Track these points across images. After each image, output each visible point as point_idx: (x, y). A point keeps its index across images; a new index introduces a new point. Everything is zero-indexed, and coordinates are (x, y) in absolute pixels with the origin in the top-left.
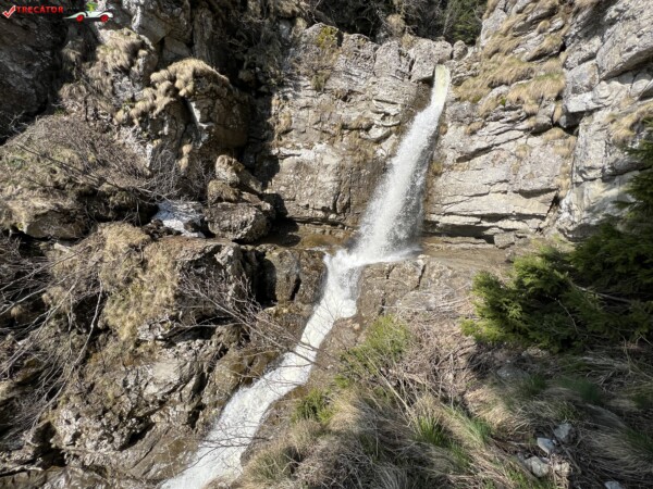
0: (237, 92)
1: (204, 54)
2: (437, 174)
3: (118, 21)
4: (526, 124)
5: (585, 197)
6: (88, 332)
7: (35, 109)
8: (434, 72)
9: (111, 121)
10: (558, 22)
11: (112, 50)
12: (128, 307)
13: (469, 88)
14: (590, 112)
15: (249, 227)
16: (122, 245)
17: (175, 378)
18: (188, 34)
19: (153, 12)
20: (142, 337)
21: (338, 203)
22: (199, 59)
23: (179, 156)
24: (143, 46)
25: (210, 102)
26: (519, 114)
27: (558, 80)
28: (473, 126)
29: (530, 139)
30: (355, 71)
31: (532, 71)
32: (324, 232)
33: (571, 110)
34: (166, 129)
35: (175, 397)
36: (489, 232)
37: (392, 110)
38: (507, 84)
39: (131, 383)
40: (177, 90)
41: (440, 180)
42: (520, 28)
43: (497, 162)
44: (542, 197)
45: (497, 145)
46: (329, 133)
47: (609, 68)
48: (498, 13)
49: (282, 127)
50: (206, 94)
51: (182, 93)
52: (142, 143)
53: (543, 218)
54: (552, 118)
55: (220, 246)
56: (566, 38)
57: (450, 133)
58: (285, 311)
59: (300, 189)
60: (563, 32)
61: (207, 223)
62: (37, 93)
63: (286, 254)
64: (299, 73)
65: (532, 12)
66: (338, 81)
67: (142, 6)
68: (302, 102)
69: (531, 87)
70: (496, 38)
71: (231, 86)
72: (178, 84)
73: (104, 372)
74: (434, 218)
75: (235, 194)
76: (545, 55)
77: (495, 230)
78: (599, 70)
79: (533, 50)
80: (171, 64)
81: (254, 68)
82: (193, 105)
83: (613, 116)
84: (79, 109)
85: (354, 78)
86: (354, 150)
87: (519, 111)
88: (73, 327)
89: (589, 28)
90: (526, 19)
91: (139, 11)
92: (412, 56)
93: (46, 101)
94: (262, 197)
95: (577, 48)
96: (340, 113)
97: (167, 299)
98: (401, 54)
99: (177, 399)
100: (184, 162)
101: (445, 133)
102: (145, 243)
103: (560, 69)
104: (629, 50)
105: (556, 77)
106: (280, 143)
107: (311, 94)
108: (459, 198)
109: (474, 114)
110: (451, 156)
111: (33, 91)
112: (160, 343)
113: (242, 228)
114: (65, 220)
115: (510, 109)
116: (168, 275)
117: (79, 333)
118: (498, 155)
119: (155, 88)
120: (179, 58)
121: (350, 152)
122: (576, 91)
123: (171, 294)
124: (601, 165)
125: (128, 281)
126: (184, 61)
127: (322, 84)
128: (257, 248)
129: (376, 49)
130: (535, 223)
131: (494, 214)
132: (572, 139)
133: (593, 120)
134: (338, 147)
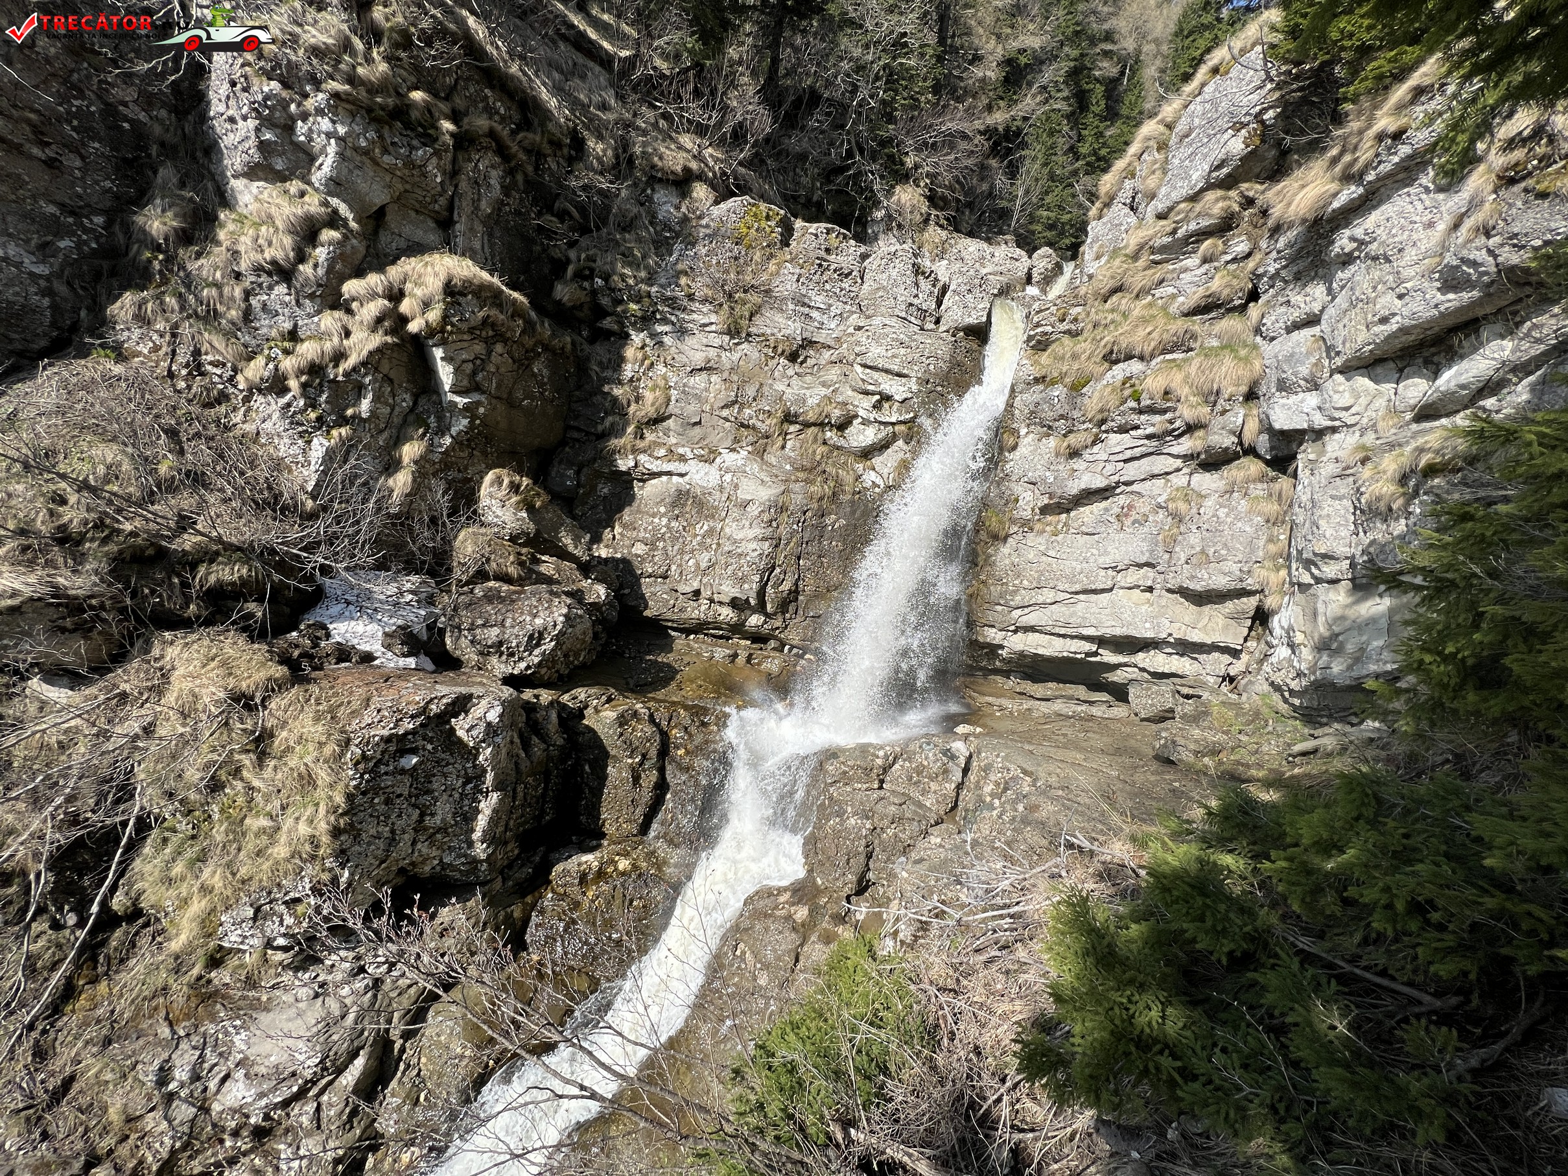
0: (545, 329)
1: (477, 245)
2: (1000, 538)
3: (279, 164)
4: (1186, 445)
5: (1321, 619)
6: (81, 924)
7: (43, 343)
8: (989, 316)
9: (231, 379)
10: (1240, 246)
11: (257, 225)
12: (202, 858)
13: (1063, 358)
14: (1319, 434)
15: (548, 646)
16: (211, 693)
17: (308, 1063)
18: (442, 201)
19: (366, 152)
20: (232, 940)
21: (769, 590)
22: (463, 255)
23: (392, 466)
24: (334, 220)
25: (479, 348)
26: (1171, 422)
27: (1246, 360)
28: (1072, 439)
29: (1196, 478)
30: (819, 300)
31: (1194, 337)
32: (735, 655)
33: (1277, 426)
34: (365, 405)
35: (303, 1114)
36: (1117, 677)
37: (897, 389)
38: (1141, 358)
39: (181, 1074)
40: (404, 320)
41: (1005, 550)
42: (1163, 249)
43: (1128, 522)
44: (1230, 606)
45: (1127, 484)
46: (754, 428)
47: (1348, 351)
48: (1118, 211)
49: (648, 407)
50: (471, 330)
51: (414, 327)
52: (301, 435)
53: (1235, 653)
54: (1240, 436)
55: (470, 697)
56: (1260, 277)
57: (1022, 450)
58: (623, 864)
59: (682, 552)
60: (1251, 264)
61: (442, 632)
62: (54, 307)
63: (635, 714)
64: (691, 297)
65: (1186, 219)
66: (779, 318)
67: (340, 139)
68: (698, 359)
69: (1193, 370)
70: (1117, 262)
71: (533, 314)
72: (405, 307)
73: (107, 1042)
74: (993, 635)
75: (521, 564)
76: (1219, 306)
77: (1132, 672)
78: (1328, 349)
79: (1193, 296)
80: (393, 262)
81: (590, 278)
82: (438, 353)
83: (1363, 448)
84: (156, 349)
85: (815, 314)
86: (811, 470)
87: (1169, 416)
88: (41, 911)
89: (1302, 265)
90: (1174, 231)
91: (332, 148)
92: (943, 279)
93: (74, 328)
94: (586, 568)
95: (1281, 299)
96: (780, 386)
97: (313, 841)
98: (918, 270)
99: (305, 1120)
100: (401, 481)
101: (1014, 448)
102: (273, 688)
103: (1250, 338)
104: (1384, 320)
105: (1243, 352)
106: (641, 444)
107: (717, 341)
108: (1048, 595)
109: (1076, 414)
110: (1028, 501)
111: (46, 302)
112: (279, 956)
113: (530, 648)
114: (68, 623)
115: (1151, 410)
116: (323, 775)
117: (56, 926)
118: (1130, 507)
119: (349, 311)
120: (416, 249)
121: (801, 475)
122: (1283, 386)
123: (323, 826)
124: (1347, 551)
125: (215, 786)
126: (427, 258)
127: (744, 323)
128: (565, 698)
129: (864, 257)
130: (1218, 663)
131: (1127, 637)
132: (1284, 482)
133: (1323, 452)
134: (773, 460)
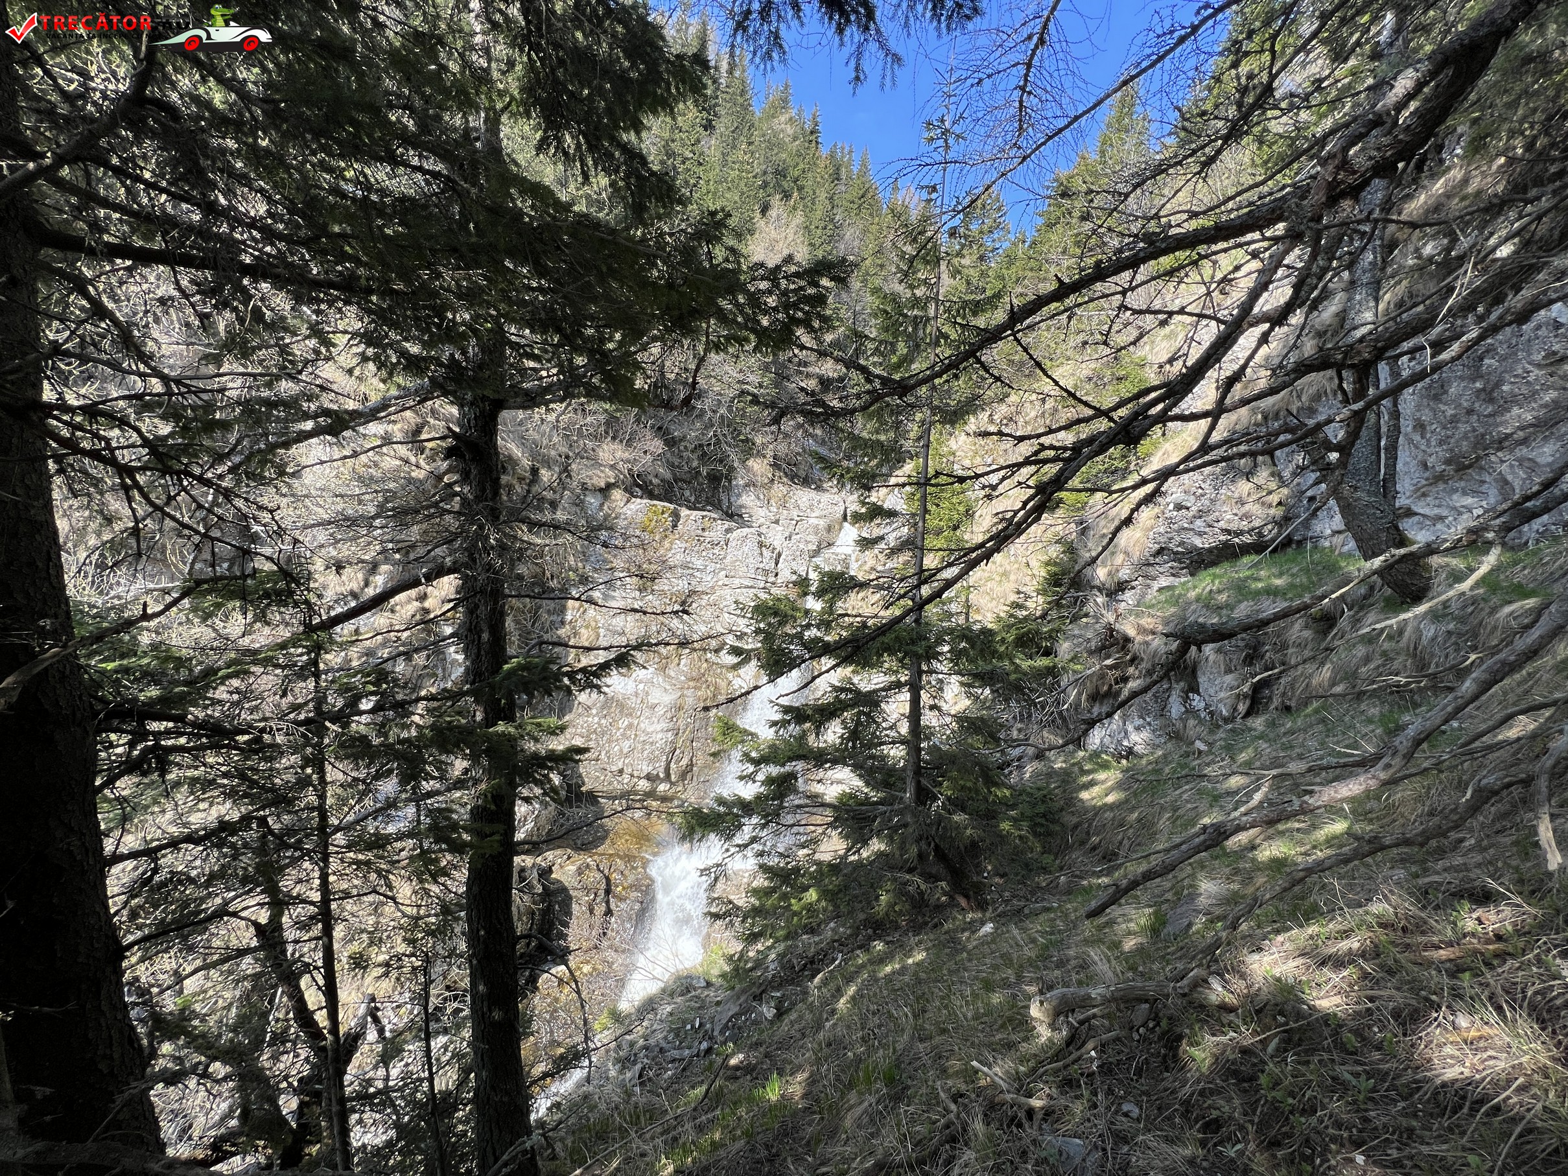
21: (673, 766)
49: (583, 640)
58: (587, 969)
66: (673, 579)
92: (778, 548)
98: (762, 545)
129: (728, 531)
134: (672, 674)
